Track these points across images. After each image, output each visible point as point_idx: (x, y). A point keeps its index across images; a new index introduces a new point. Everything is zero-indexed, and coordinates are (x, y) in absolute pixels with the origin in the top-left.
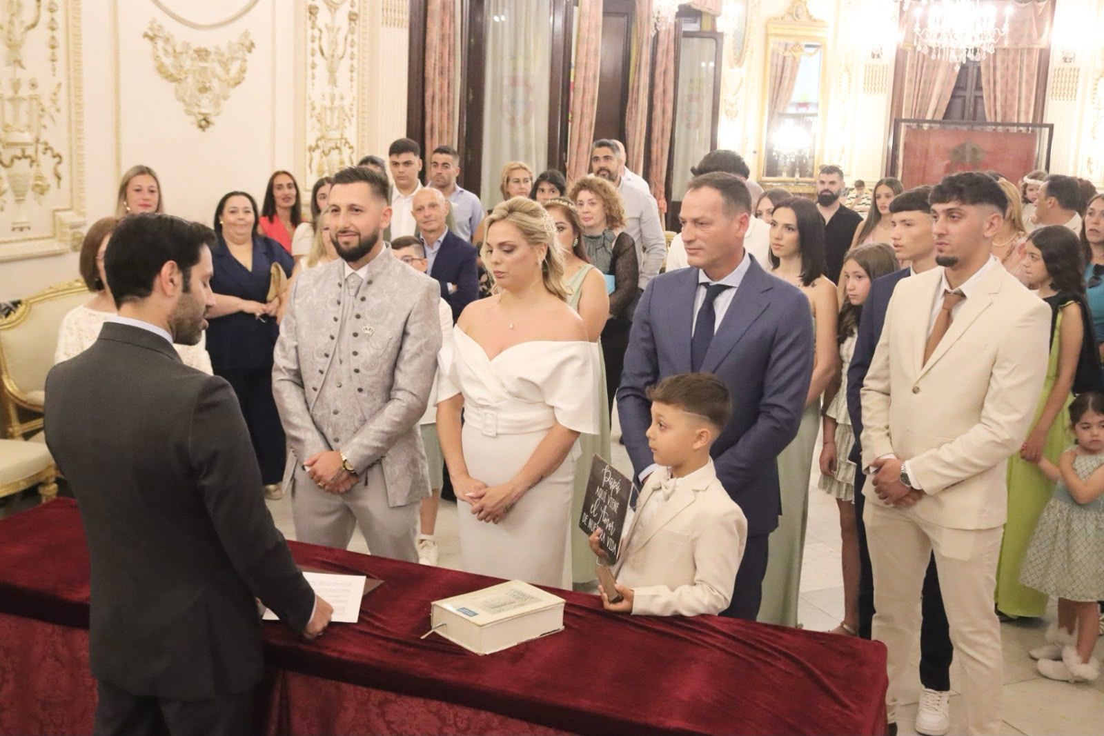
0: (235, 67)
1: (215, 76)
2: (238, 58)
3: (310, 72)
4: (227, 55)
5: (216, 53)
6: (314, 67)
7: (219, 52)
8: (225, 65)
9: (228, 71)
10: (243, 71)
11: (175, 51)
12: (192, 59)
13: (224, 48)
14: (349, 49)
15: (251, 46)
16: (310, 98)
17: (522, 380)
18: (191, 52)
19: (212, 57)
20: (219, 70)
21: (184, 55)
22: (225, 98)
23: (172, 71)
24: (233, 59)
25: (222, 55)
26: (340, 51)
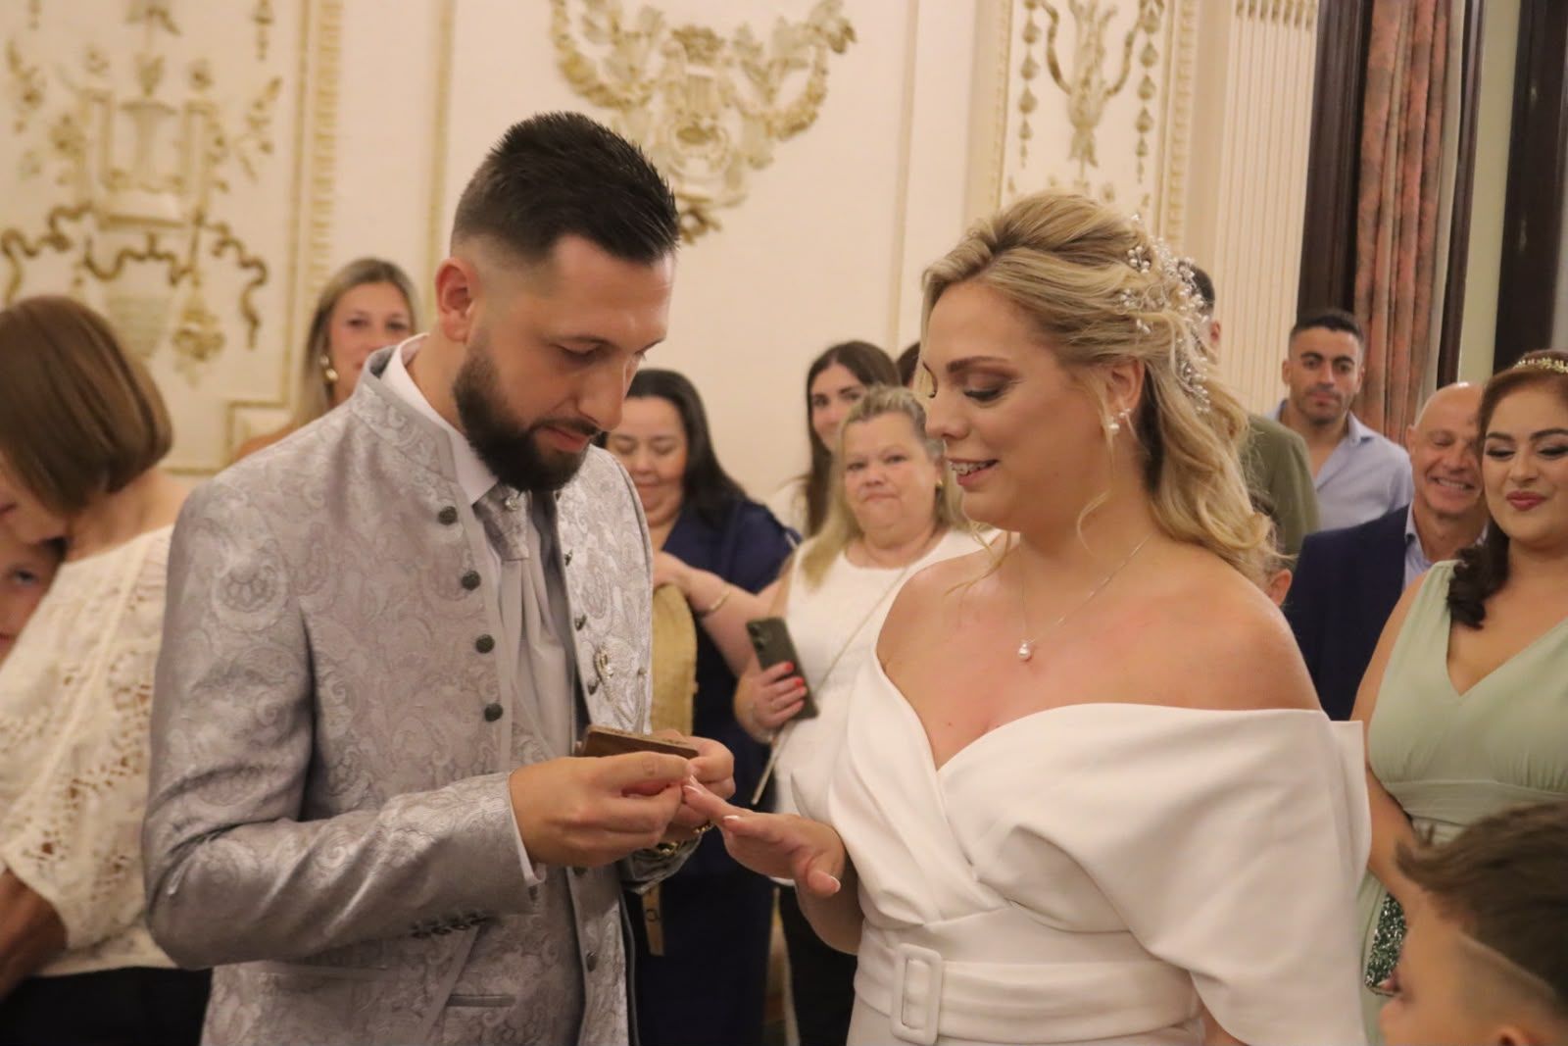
0: (792, 88)
1: (730, 100)
2: (803, 65)
3: (1015, 118)
4: (768, 54)
5: (738, 44)
6: (1027, 105)
7: (744, 42)
8: (763, 80)
9: (769, 95)
10: (815, 97)
11: (616, 28)
12: (668, 54)
13: (762, 33)
14: (1137, 71)
15: (843, 38)
16: (1011, 187)
17: (1025, 833)
18: (665, 35)
19: (727, 52)
20: (743, 87)
21: (644, 42)
22: (759, 163)
23: (603, 77)
24: (787, 65)
25: (757, 50)
26: (1110, 71)
